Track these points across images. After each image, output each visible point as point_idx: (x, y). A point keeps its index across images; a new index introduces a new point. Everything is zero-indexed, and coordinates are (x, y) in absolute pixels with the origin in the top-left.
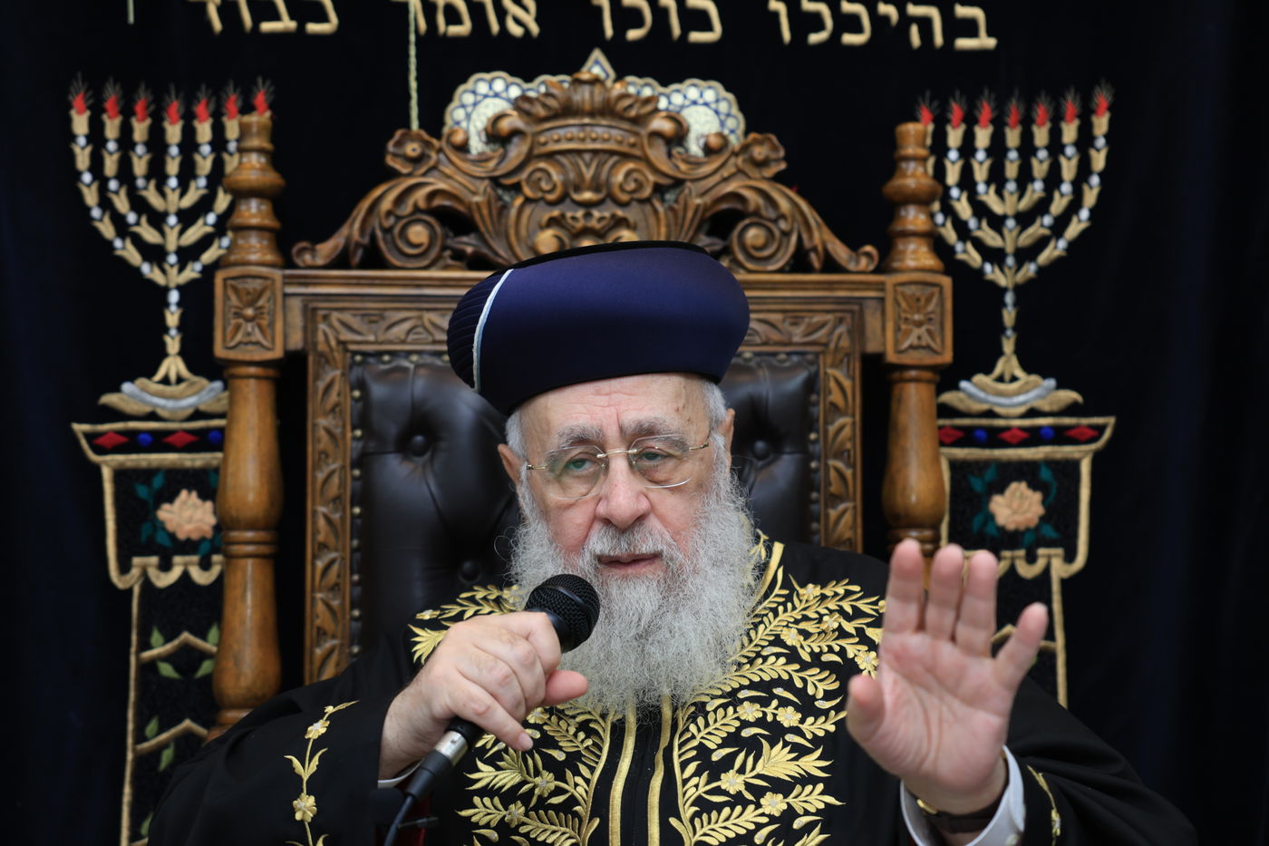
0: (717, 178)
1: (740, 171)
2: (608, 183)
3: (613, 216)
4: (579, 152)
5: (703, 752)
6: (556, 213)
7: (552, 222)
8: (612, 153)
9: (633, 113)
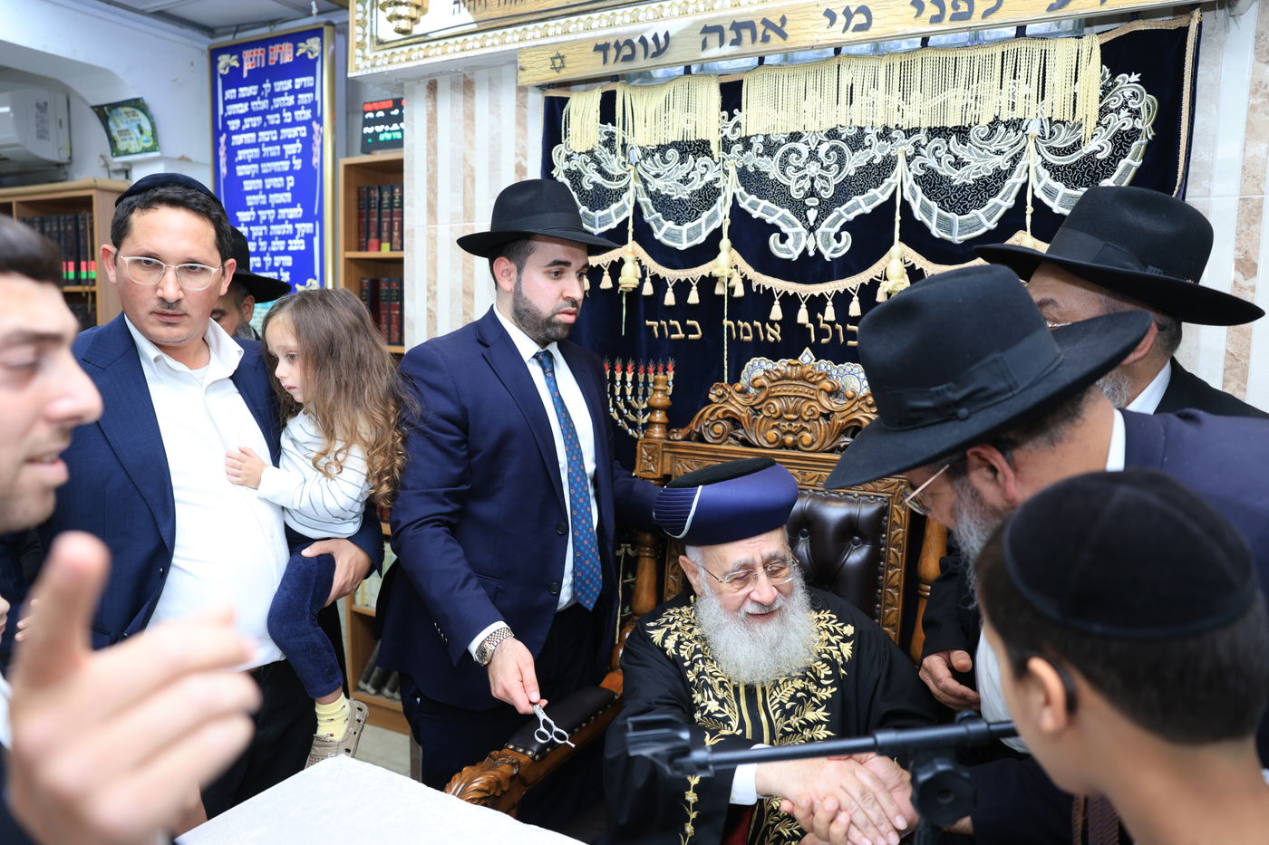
0: (849, 411)
1: (860, 409)
2: (800, 410)
3: (801, 426)
4: (789, 396)
5: (782, 704)
6: (776, 423)
7: (774, 427)
8: (803, 397)
9: (813, 380)
